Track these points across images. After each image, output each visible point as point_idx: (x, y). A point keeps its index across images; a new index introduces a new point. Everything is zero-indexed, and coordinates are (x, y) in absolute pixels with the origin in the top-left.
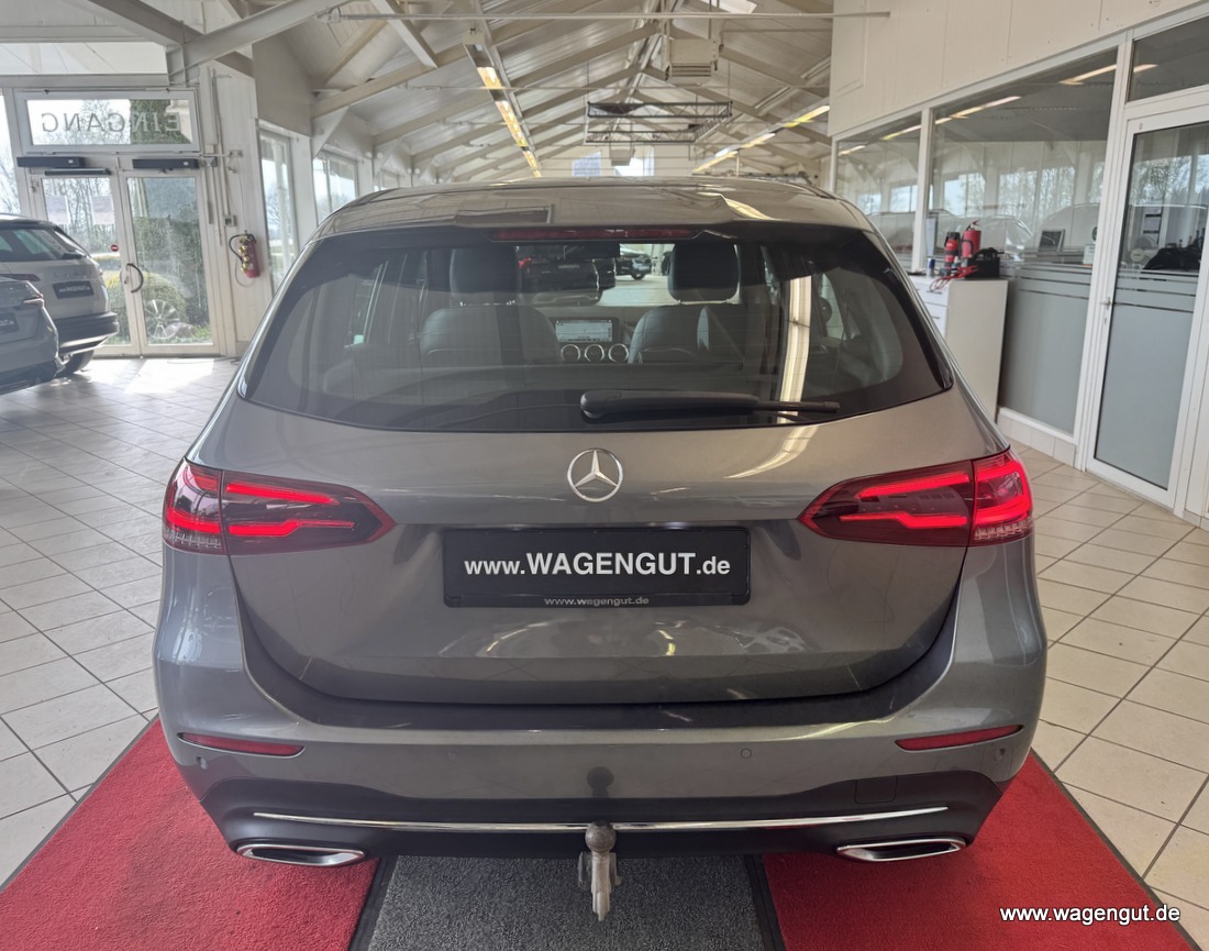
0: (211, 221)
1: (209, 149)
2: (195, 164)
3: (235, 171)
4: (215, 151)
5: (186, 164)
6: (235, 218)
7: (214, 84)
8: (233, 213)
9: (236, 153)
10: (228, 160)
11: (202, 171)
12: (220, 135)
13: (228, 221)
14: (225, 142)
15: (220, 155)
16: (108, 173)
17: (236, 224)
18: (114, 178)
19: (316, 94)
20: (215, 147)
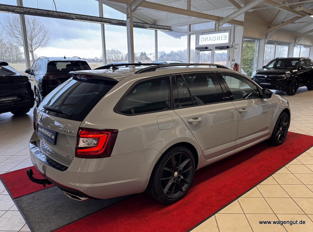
0: (229, 60)
1: (231, 44)
2: (228, 47)
3: (236, 49)
4: (232, 44)
5: (225, 47)
6: (234, 59)
7: (234, 28)
8: (234, 58)
9: (236, 44)
10: (235, 46)
11: (229, 49)
12: (234, 40)
13: (232, 60)
14: (235, 42)
15: (233, 45)
16: (211, 50)
17: (234, 61)
18: (212, 51)
19: (270, 27)
20: (233, 43)
